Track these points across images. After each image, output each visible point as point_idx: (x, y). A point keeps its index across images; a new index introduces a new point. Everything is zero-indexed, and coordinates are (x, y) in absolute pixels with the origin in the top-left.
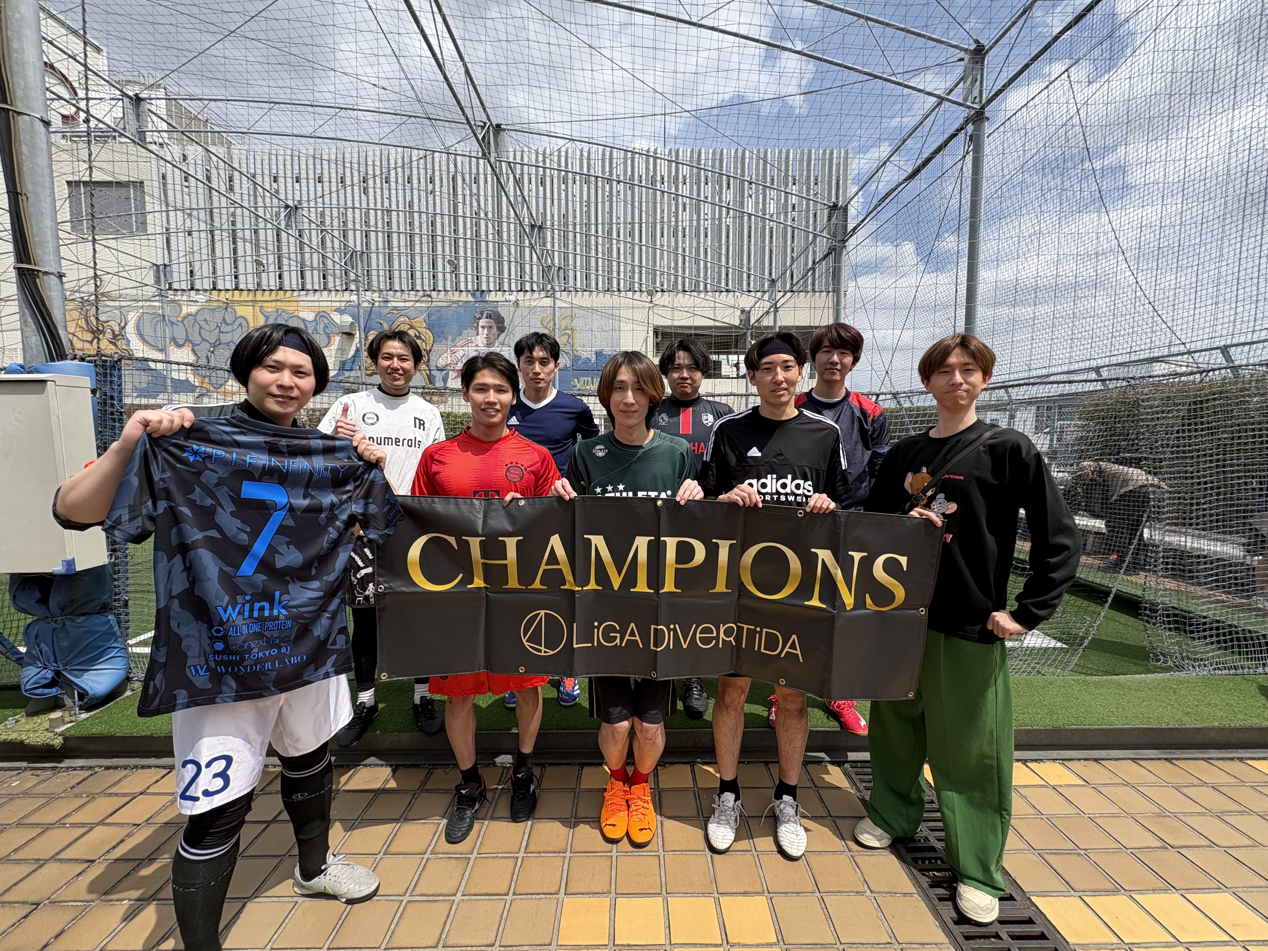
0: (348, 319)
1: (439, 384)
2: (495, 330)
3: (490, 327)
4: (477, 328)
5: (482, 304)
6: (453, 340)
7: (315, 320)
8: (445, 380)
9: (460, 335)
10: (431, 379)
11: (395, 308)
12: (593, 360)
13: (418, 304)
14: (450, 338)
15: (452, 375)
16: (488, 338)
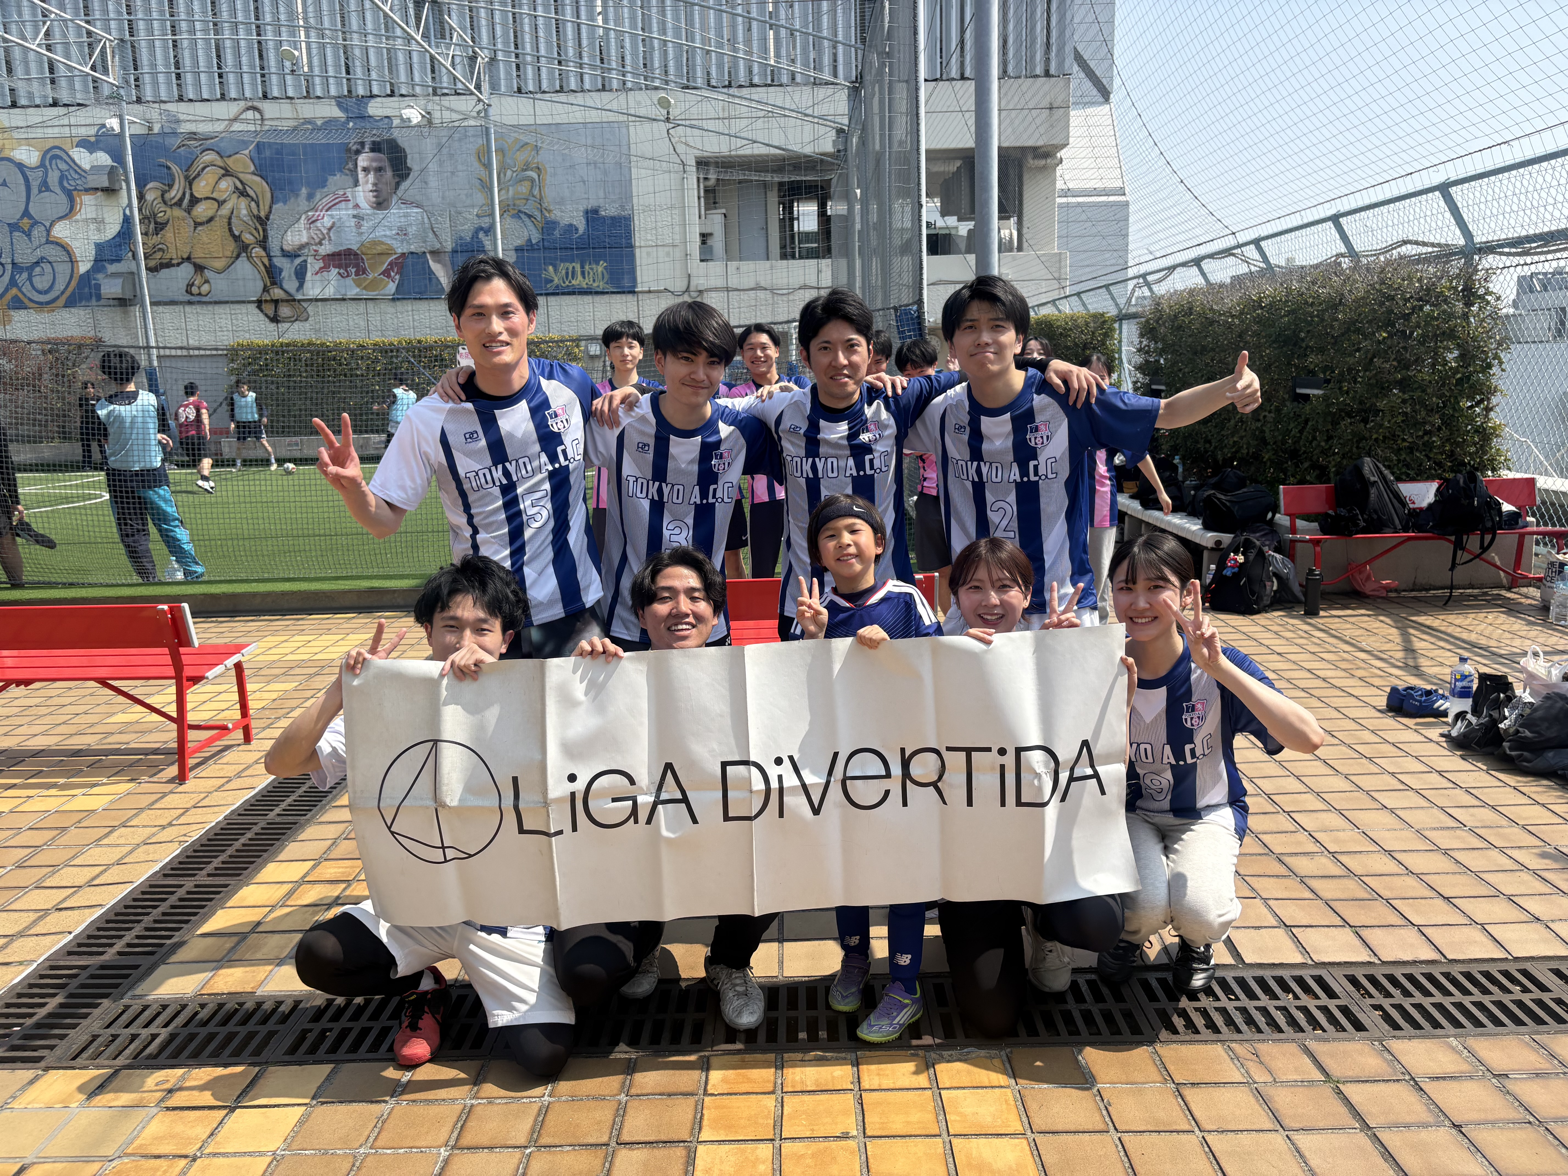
0: (103, 159)
1: (291, 285)
2: (389, 173)
3: (379, 170)
4: (354, 172)
5: (361, 124)
6: (310, 197)
7: (42, 165)
8: (301, 274)
9: (323, 184)
10: (272, 275)
11: (193, 135)
12: (581, 229)
13: (237, 127)
14: (304, 191)
15: (313, 265)
16: (377, 191)
